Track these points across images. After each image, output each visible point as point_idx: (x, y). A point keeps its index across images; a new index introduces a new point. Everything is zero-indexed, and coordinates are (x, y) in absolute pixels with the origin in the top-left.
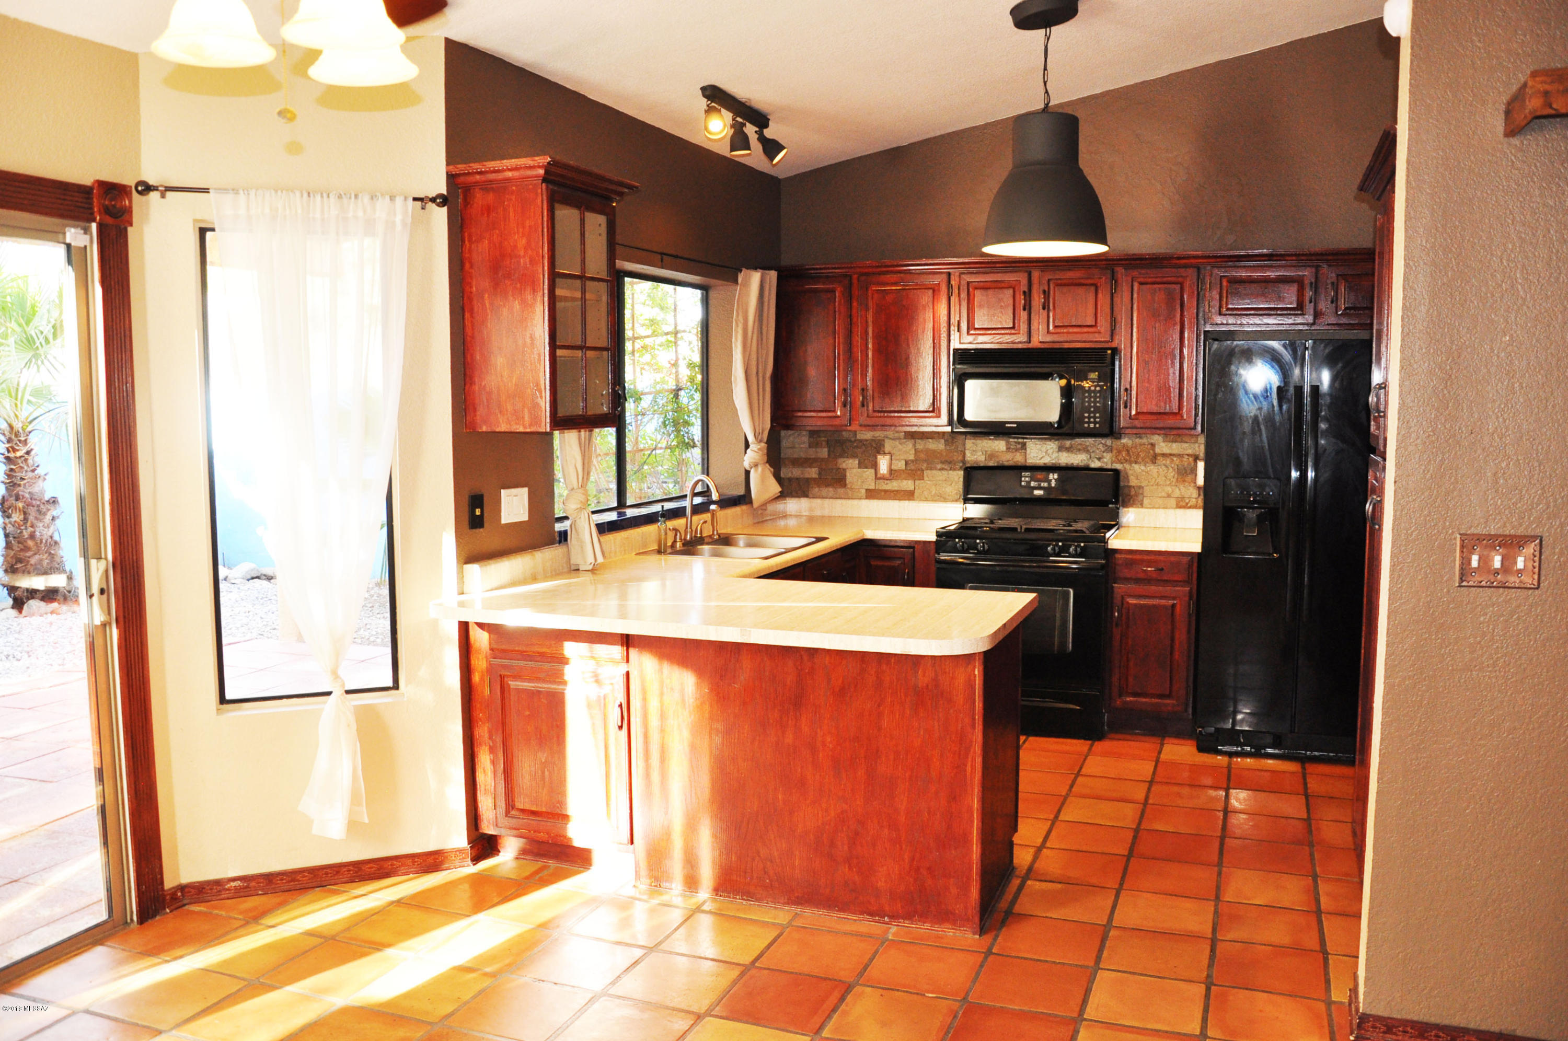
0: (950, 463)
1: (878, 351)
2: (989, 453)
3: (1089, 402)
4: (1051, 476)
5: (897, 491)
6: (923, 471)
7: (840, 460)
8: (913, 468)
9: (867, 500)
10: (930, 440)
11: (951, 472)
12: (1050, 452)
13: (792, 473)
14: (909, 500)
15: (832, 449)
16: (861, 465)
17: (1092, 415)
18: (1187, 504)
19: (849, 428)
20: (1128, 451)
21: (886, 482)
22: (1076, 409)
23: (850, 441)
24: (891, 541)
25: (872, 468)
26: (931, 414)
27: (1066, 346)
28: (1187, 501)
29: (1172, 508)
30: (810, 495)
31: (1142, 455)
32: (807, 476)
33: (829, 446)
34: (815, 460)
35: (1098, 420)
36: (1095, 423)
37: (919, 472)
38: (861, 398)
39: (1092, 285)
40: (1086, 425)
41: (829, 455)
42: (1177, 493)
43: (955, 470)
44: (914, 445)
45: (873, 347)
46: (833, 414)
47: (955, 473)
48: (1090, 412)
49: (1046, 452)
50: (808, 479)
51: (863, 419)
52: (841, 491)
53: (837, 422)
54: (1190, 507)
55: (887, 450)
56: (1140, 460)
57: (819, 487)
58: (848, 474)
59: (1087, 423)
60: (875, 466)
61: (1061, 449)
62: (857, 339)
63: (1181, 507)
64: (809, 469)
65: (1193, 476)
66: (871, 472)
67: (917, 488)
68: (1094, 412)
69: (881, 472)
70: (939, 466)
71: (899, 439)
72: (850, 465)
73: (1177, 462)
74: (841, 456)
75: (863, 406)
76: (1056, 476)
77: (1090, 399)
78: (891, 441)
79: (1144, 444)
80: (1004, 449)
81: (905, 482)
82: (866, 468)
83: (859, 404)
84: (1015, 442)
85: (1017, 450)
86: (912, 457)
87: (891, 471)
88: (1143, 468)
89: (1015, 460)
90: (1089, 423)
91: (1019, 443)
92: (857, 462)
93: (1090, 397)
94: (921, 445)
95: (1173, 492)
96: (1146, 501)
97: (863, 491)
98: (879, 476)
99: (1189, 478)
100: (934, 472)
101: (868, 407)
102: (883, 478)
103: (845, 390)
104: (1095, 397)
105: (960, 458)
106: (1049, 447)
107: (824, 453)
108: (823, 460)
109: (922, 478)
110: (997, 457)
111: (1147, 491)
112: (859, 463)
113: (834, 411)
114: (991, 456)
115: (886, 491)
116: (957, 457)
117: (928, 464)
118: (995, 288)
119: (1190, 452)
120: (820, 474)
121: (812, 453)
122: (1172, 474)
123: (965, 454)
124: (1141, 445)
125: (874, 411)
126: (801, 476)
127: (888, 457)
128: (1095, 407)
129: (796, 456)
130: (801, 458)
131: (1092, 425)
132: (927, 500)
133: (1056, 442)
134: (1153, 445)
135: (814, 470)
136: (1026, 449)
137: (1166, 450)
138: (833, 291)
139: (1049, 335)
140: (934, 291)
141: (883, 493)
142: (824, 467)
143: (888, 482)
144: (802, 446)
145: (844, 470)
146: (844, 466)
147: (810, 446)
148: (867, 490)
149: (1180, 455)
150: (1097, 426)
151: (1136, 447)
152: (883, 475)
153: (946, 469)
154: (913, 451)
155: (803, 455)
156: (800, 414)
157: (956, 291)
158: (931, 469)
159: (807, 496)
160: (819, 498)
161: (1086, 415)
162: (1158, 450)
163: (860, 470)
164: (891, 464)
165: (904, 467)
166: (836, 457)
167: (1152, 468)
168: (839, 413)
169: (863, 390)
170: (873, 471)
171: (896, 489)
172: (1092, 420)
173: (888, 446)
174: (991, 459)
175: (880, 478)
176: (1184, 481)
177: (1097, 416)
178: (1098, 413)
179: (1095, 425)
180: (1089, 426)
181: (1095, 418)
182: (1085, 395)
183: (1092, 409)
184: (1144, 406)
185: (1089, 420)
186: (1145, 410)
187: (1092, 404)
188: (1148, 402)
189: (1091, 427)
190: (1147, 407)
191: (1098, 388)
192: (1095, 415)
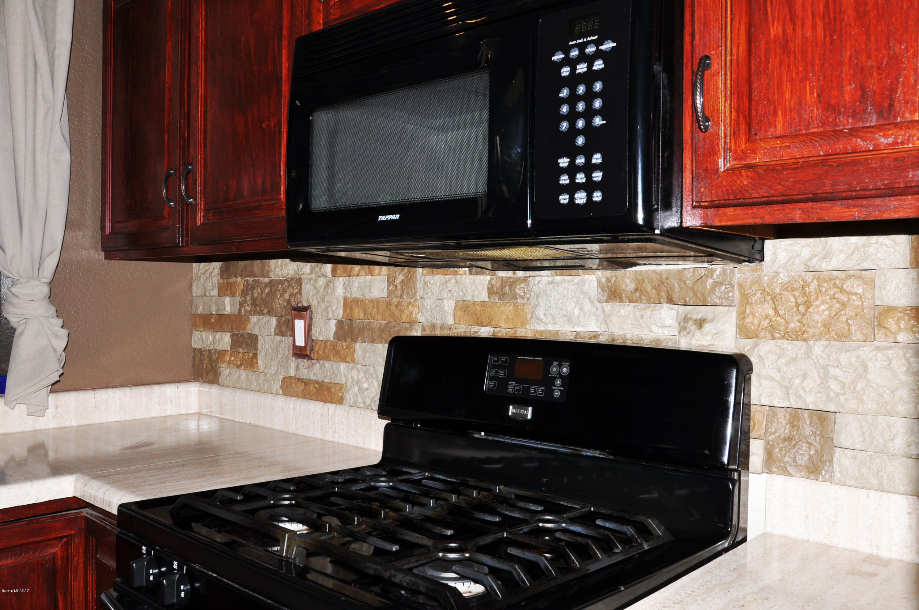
3: (572, 117)
5: (321, 383)
7: (253, 320)
13: (202, 340)
14: (335, 402)
15: (243, 299)
17: (580, 161)
21: (306, 363)
25: (289, 334)
32: (218, 346)
33: (240, 293)
34: (227, 318)
36: (590, 187)
40: (564, 199)
41: (240, 310)
48: (573, 152)
50: (219, 351)
52: (253, 376)
55: (304, 299)
57: (230, 366)
58: (260, 346)
60: (292, 330)
64: (220, 334)
66: (288, 343)
69: (297, 343)
71: (323, 275)
72: (263, 330)
77: (573, 107)
78: (310, 283)
81: (330, 365)
82: (282, 333)
86: (339, 314)
87: (311, 342)
93: (573, 99)
94: (352, 288)
97: (280, 380)
98: (296, 350)
102: (302, 356)
104: (589, 97)
107: (235, 305)
108: (234, 317)
115: (306, 382)
120: (231, 343)
121: (222, 306)
127: (306, 314)
128: (589, 130)
129: (206, 310)
130: (212, 315)
131: (581, 198)
141: (303, 386)
142: (236, 332)
143: (309, 363)
144: (212, 293)
146: (256, 329)
147: (220, 293)
148: (284, 377)
152: (301, 350)
154: (341, 303)
155: (214, 310)
159: (217, 382)
160: (230, 387)
163: (275, 339)
164: (310, 329)
165: (330, 336)
170: (290, 341)
171: (319, 378)
172: (581, 178)
173: (306, 291)
175: (299, 357)
177: (594, 161)
178: (596, 152)
179: (590, 197)
180: (572, 199)
181: (589, 169)
182: (561, 95)
183: (580, 141)
184: (775, 113)
185: (572, 178)
186: (779, 126)
187: (581, 124)
188: (787, 95)
189: (577, 202)
190: (784, 115)
191: (599, 65)
192: (589, 159)
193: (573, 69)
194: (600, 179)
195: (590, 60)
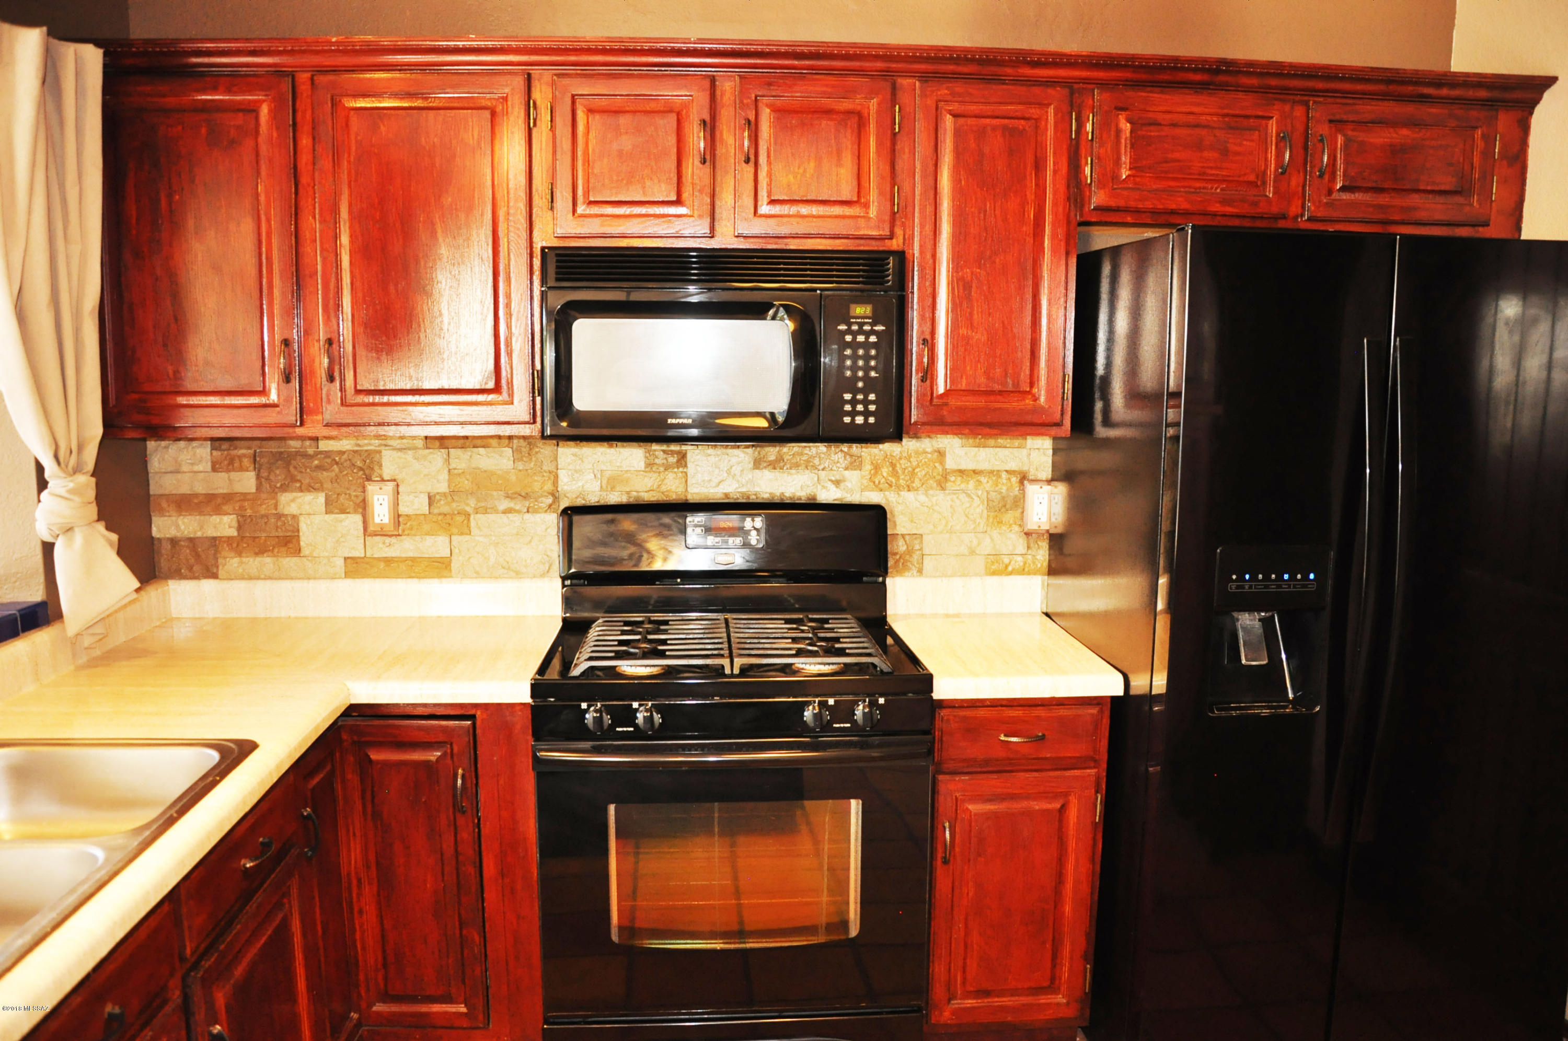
0: (526, 497)
1: (361, 252)
2: (608, 474)
3: (854, 368)
4: (748, 523)
5: (413, 559)
6: (468, 516)
7: (284, 498)
8: (446, 509)
9: (349, 582)
10: (481, 450)
11: (527, 516)
12: (736, 470)
13: (178, 526)
14: (440, 576)
15: (264, 474)
16: (331, 506)
17: (860, 397)
18: (1007, 567)
19: (300, 431)
20: (893, 465)
21: (388, 540)
22: (825, 385)
23: (305, 455)
24: (415, 705)
25: (355, 512)
26: (491, 397)
27: (793, 245)
28: (1006, 560)
29: (976, 575)
30: (221, 573)
31: (920, 473)
32: (211, 532)
33: (258, 469)
34: (228, 498)
35: (872, 408)
36: (866, 414)
37: (459, 519)
38: (326, 361)
39: (849, 113)
40: (847, 420)
41: (259, 487)
42: (987, 547)
43: (536, 511)
44: (448, 461)
45: (352, 242)
46: (263, 400)
47: (538, 517)
48: (855, 391)
49: (729, 472)
50: (214, 538)
51: (332, 411)
52: (289, 562)
53: (271, 417)
54: (1011, 573)
55: (387, 473)
56: (917, 483)
57: (240, 554)
58: (303, 527)
59: (848, 414)
60: (363, 507)
61: (757, 464)
62: (313, 224)
63: (994, 573)
64: (215, 519)
65: (1017, 513)
66: (353, 521)
67: (455, 551)
68: (866, 393)
69: (377, 520)
70: (505, 504)
71: (415, 448)
72: (306, 508)
73: (988, 486)
74: (285, 488)
75: (331, 379)
76: (759, 522)
77: (855, 362)
78: (395, 454)
79: (925, 452)
80: (642, 465)
81: (429, 540)
82: (343, 511)
83: (322, 373)
84: (664, 451)
85: (667, 467)
86: (443, 487)
87: (397, 518)
88: (922, 498)
89: (663, 488)
90: (854, 414)
91: (673, 453)
92: (321, 498)
93: (855, 357)
94: (461, 459)
95: (979, 544)
96: (928, 564)
97: (340, 562)
98: (371, 528)
99: (1009, 516)
100: (492, 517)
101: (343, 380)
102: (382, 533)
103: (286, 343)
104: (867, 358)
105: (549, 486)
106: (734, 460)
107: (246, 481)
108: (244, 496)
109: (466, 530)
110: (627, 481)
111: (929, 544)
112: (328, 502)
113: (264, 392)
114: (612, 483)
115: (388, 561)
116: (541, 485)
117: (478, 500)
118: (634, 112)
119: (1013, 466)
120: (240, 528)
121: (221, 483)
122: (978, 510)
123: (556, 477)
124: (917, 453)
125: (358, 392)
126: (199, 534)
127: (390, 486)
128: (866, 378)
129: (185, 489)
130: (196, 495)
131: (860, 420)
132: (478, 575)
133: (750, 450)
134: (941, 454)
135: (226, 519)
136: (686, 466)
137: (968, 464)
138: (252, 110)
139: (757, 221)
140: (493, 114)
141: (382, 565)
142: (249, 512)
143: (393, 540)
144: (196, 468)
145: (294, 517)
146: (292, 509)
147: (214, 469)
148: (346, 559)
149: (992, 472)
150: (872, 420)
151: (908, 458)
152: (382, 527)
153: (518, 512)
154: (444, 476)
155: (200, 489)
156: (182, 400)
157: (545, 117)
158: (486, 511)
159: (215, 576)
160: (242, 578)
161: (848, 396)
162: (950, 464)
163: (330, 518)
164: (396, 504)
165: (425, 510)
166: (275, 491)
167: (940, 498)
168: (274, 397)
169: (330, 342)
170: (357, 519)
171: (411, 554)
172: (860, 408)
173: (390, 464)
174: (613, 489)
175: (375, 534)
176: (1000, 522)
177: (870, 398)
178: (872, 393)
179: (866, 420)
180: (853, 420)
181: (866, 402)
182: (845, 353)
183: (860, 384)
184: (962, 377)
185: (854, 407)
186: (964, 384)
187: (860, 374)
188: (968, 368)
189: (857, 422)
190: (966, 379)
191: (873, 339)
192: (866, 396)
193: (854, 338)
194: (874, 409)
195: (867, 334)
